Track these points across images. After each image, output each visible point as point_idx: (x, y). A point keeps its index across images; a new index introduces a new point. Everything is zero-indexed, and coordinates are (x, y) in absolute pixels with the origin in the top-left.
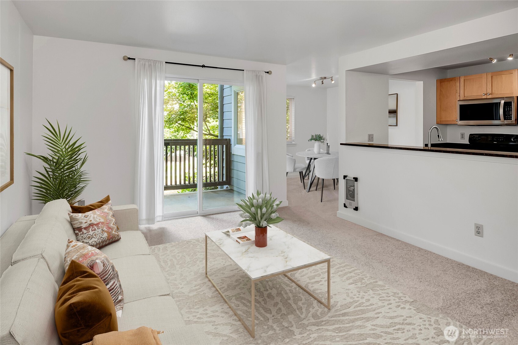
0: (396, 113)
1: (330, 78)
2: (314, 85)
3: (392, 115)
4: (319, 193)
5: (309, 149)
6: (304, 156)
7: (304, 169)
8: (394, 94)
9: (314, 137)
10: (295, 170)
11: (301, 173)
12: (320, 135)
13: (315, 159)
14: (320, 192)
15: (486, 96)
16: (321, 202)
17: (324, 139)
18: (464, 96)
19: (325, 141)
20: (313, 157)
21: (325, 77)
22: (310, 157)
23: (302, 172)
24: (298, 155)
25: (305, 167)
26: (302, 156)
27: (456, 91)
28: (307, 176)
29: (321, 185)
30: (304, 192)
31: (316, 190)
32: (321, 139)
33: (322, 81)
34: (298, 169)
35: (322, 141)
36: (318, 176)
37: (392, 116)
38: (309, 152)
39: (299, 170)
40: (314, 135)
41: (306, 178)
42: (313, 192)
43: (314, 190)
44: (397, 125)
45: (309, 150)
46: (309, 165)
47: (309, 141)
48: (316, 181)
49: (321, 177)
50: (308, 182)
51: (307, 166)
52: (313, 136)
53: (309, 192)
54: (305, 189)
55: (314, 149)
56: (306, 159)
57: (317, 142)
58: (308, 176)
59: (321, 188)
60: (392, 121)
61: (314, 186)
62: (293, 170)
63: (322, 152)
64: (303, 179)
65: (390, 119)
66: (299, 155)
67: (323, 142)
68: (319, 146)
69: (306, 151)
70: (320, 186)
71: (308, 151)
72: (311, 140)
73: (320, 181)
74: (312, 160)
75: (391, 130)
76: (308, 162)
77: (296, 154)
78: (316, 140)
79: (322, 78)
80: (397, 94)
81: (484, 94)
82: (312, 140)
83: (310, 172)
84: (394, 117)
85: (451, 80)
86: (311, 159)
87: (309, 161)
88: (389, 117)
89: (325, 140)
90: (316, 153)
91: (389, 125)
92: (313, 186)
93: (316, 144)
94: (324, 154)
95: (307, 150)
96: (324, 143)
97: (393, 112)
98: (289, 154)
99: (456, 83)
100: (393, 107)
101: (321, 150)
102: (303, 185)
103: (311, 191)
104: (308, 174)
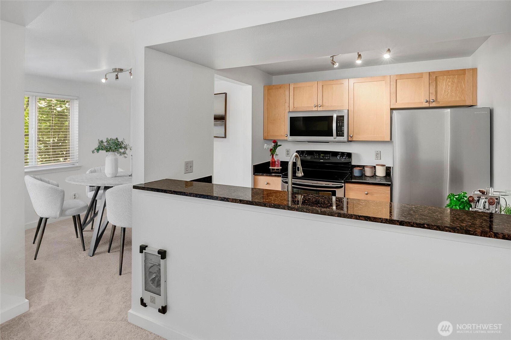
0: (224, 119)
1: (128, 71)
2: (104, 81)
3: (219, 122)
4: (114, 257)
5: (93, 169)
6: (82, 184)
7: (82, 209)
8: (222, 93)
9: (105, 144)
10: (63, 212)
11: (76, 218)
12: (117, 139)
13: (106, 188)
14: (118, 255)
15: (316, 107)
16: (120, 274)
17: (125, 148)
18: (294, 107)
19: (127, 152)
20: (102, 184)
21: (120, 69)
22: (96, 184)
23: (79, 215)
24: (70, 182)
25: (86, 205)
26: (77, 183)
27: (285, 100)
28: (89, 222)
29: (119, 241)
30: (84, 255)
31: (109, 252)
32: (119, 147)
33: (117, 75)
34: (70, 210)
35: (122, 151)
36: (112, 222)
37: (219, 124)
38: (94, 174)
39: (71, 212)
40: (105, 140)
41: (89, 227)
42: (103, 255)
43: (104, 252)
44: (225, 137)
45: (95, 171)
46: (94, 201)
47: (93, 152)
48: (108, 233)
49: (120, 225)
50: (91, 234)
51: (89, 203)
52: (102, 142)
53: (93, 255)
54: (84, 250)
55: (104, 168)
56: (88, 188)
57: (110, 154)
58: (91, 223)
59: (120, 246)
60: (220, 130)
61: (105, 243)
62: (59, 213)
63: (122, 174)
64: (82, 230)
65: (216, 127)
66: (73, 183)
67: (124, 153)
68: (116, 161)
69: (88, 172)
70: (116, 243)
71: (92, 172)
72: (98, 150)
73: (118, 232)
74: (101, 192)
75: (217, 143)
76: (91, 194)
77: (67, 181)
78: (108, 149)
79: (115, 70)
80: (226, 94)
81: (314, 105)
82: (100, 151)
83: (96, 214)
84: (221, 125)
85: (280, 88)
86: (99, 188)
87: (93, 192)
88: (215, 125)
89: (129, 149)
90: (108, 176)
91: (215, 137)
92: (102, 244)
93: (109, 158)
94: (126, 177)
95: (89, 170)
96: (125, 155)
97: (221, 119)
98: (51, 181)
99: (285, 91)
100: (221, 112)
101: (120, 170)
102: (80, 242)
103: (99, 253)
104: (92, 220)
